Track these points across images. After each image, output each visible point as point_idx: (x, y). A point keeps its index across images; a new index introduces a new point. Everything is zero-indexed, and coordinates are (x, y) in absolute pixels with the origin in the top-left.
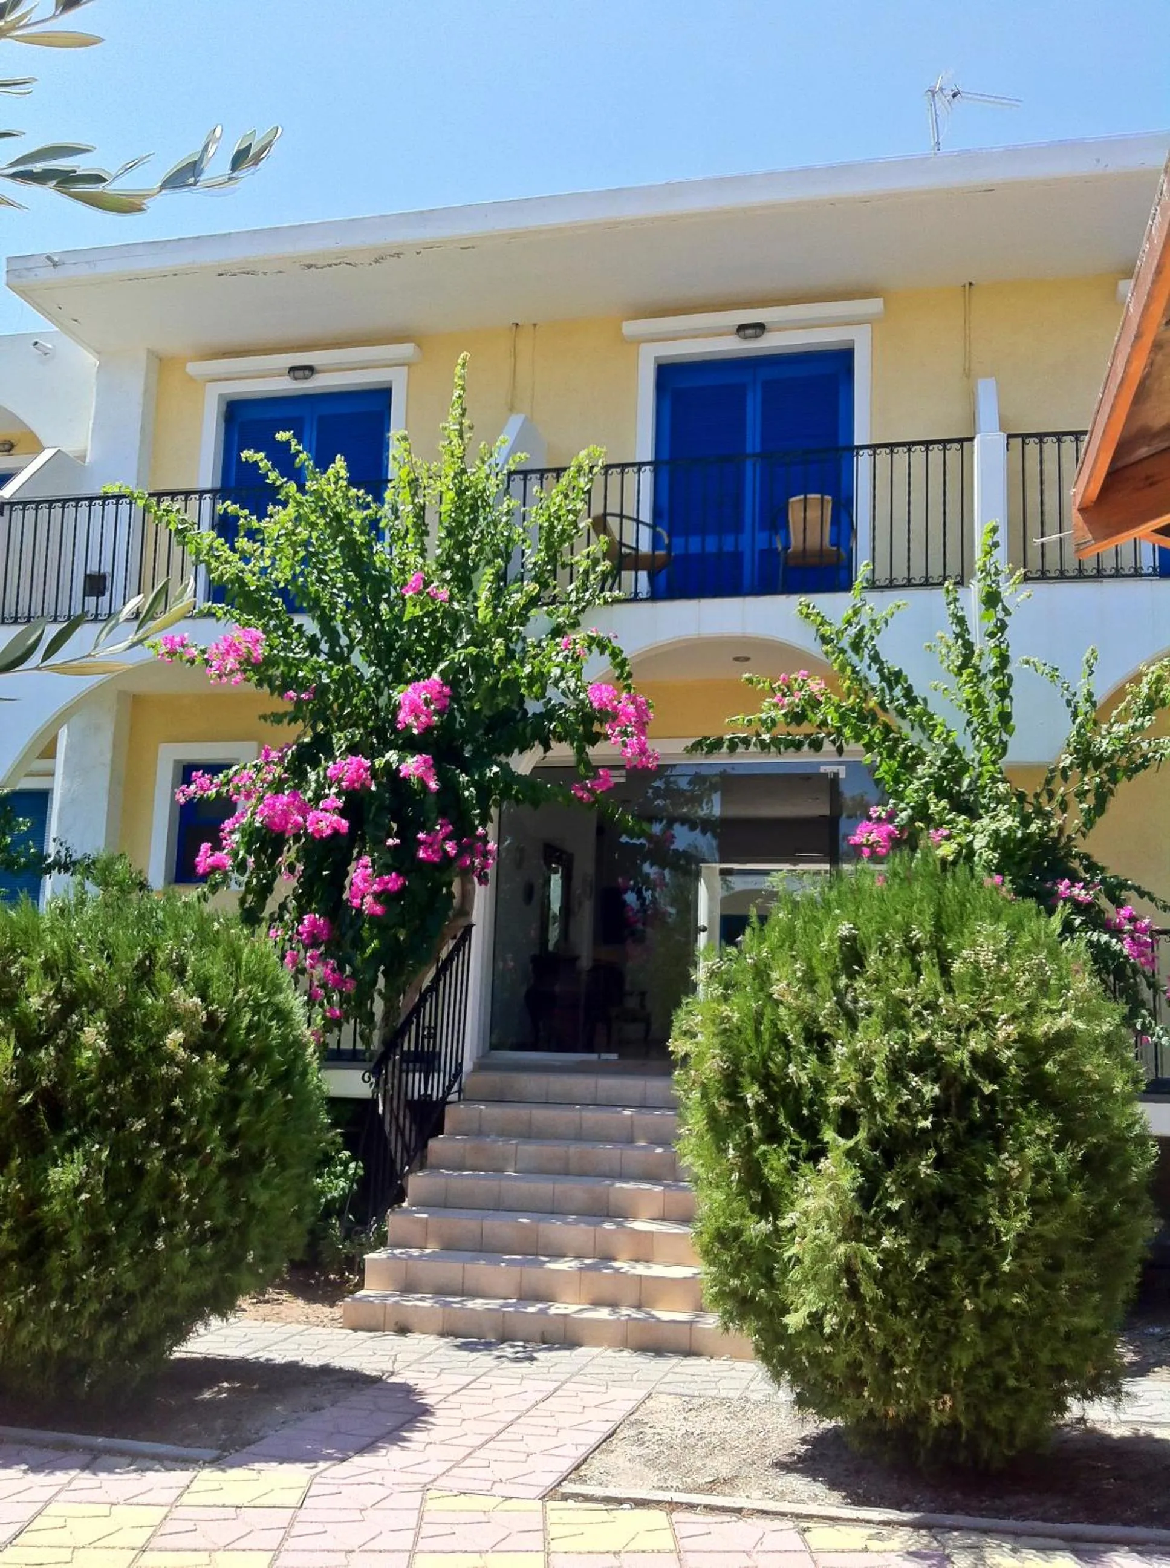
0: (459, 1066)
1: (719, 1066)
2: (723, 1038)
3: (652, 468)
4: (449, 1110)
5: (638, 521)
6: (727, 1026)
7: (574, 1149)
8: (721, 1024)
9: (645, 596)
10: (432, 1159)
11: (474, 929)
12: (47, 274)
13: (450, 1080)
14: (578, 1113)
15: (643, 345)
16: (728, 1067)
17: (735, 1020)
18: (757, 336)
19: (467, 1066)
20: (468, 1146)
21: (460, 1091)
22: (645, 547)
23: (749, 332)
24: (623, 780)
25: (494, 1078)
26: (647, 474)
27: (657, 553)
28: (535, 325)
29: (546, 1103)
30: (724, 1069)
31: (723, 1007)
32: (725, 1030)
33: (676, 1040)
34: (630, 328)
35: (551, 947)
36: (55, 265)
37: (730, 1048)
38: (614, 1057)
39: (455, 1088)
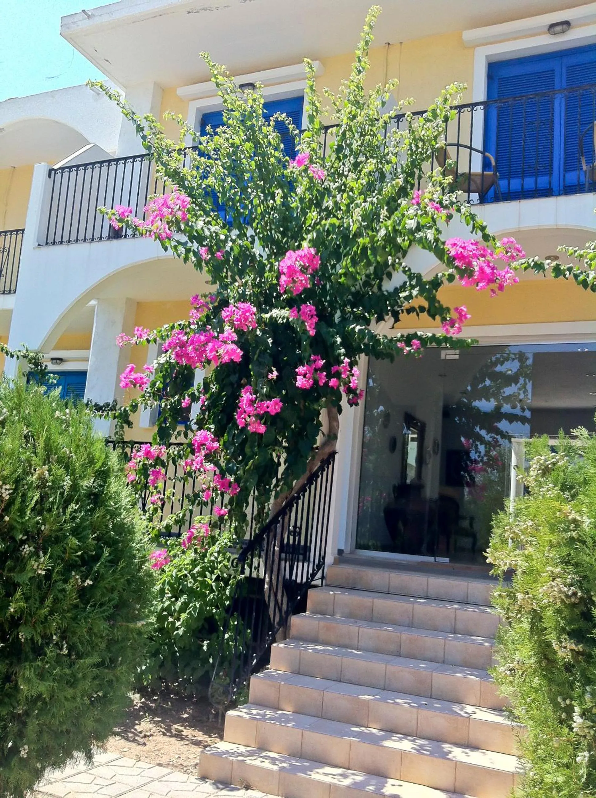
0: (323, 558)
1: (560, 592)
2: (565, 551)
3: (482, 107)
4: (311, 593)
5: (471, 148)
6: (574, 534)
7: (405, 636)
8: (566, 530)
9: (475, 202)
10: (293, 631)
11: (337, 456)
12: (85, 24)
13: (314, 570)
14: (411, 605)
15: (477, 48)
16: (575, 594)
17: (585, 526)
18: (563, 32)
19: (329, 559)
20: (322, 624)
21: (323, 578)
22: (477, 168)
23: (558, 29)
24: (457, 357)
25: (347, 570)
26: (479, 113)
27: (485, 173)
28: (401, 43)
29: (388, 593)
30: (567, 596)
31: (567, 508)
32: (572, 540)
33: (496, 550)
34: (469, 35)
35: (408, 481)
36: (89, 17)
37: (576, 565)
38: (447, 560)
39: (319, 575)
